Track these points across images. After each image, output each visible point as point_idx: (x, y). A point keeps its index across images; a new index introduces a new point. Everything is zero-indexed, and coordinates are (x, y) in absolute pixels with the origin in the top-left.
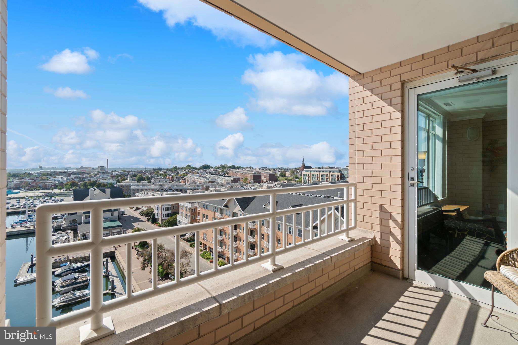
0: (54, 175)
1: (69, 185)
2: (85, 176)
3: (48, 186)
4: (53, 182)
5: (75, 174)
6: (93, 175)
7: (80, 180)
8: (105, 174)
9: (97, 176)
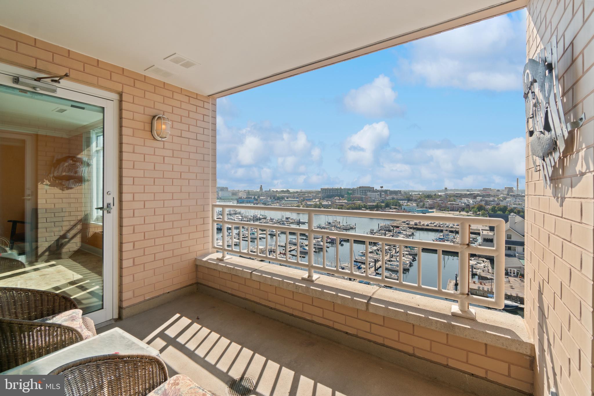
0: (460, 197)
1: (476, 208)
2: (491, 199)
3: (456, 208)
4: (460, 204)
5: (480, 196)
6: (501, 199)
7: (487, 203)
8: (517, 198)
9: (507, 199)
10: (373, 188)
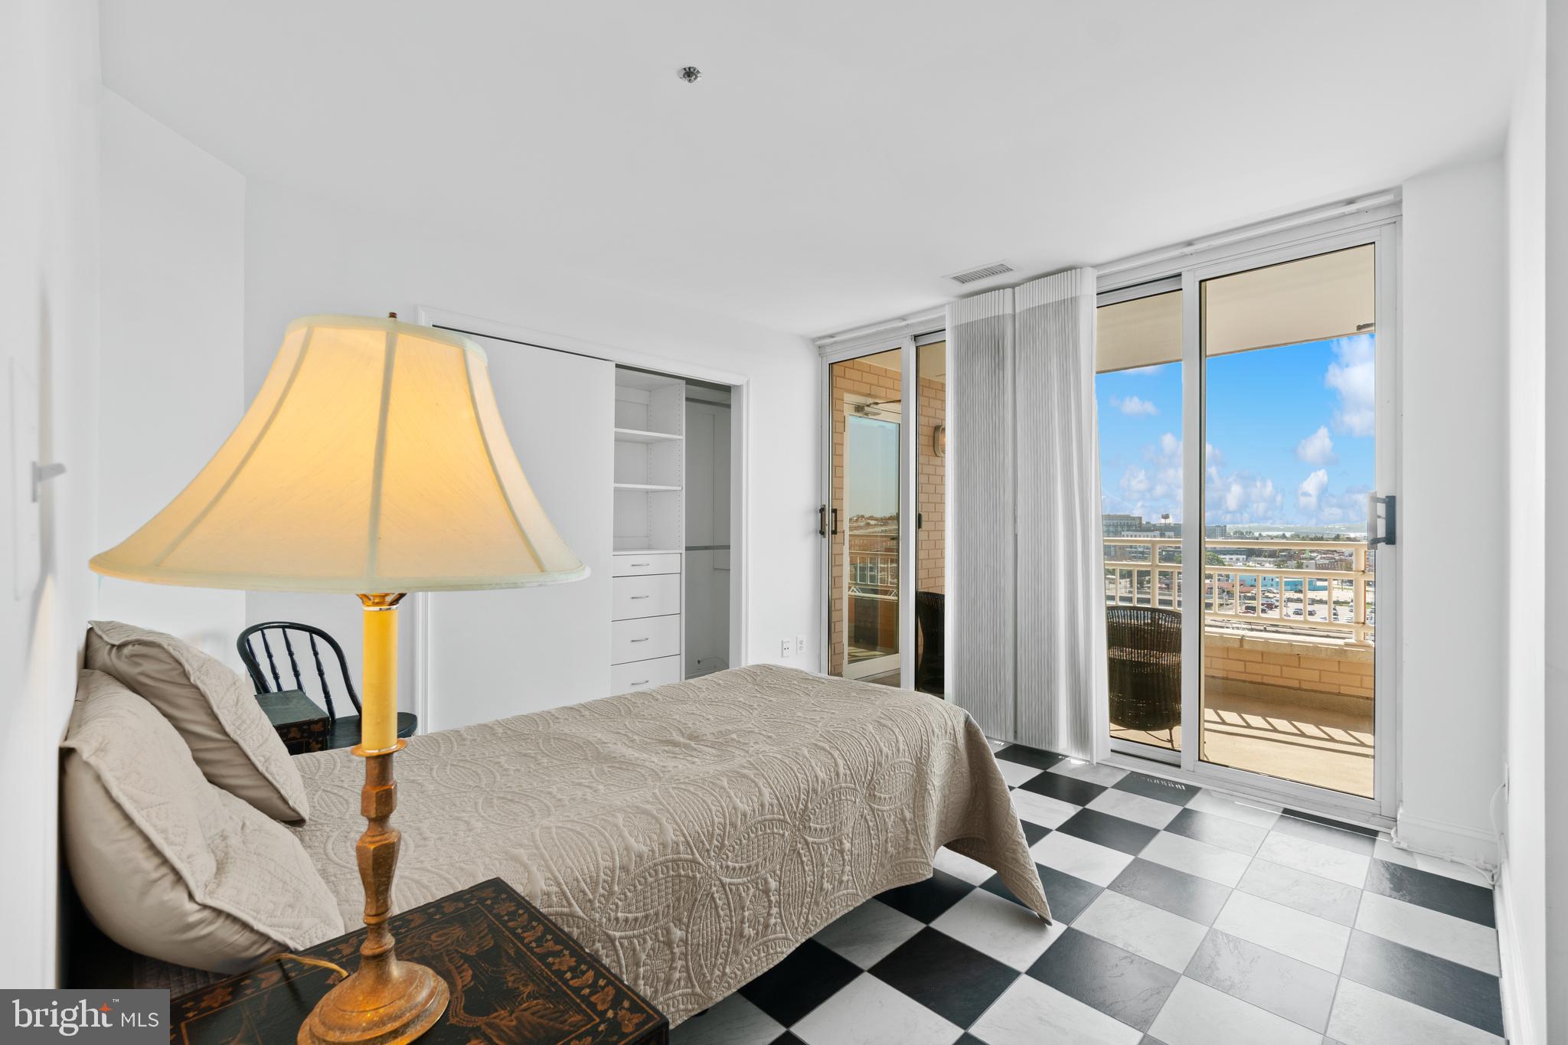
10: (1140, 518)
